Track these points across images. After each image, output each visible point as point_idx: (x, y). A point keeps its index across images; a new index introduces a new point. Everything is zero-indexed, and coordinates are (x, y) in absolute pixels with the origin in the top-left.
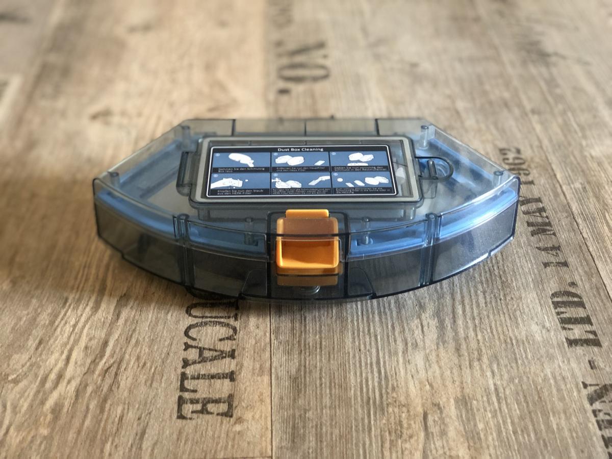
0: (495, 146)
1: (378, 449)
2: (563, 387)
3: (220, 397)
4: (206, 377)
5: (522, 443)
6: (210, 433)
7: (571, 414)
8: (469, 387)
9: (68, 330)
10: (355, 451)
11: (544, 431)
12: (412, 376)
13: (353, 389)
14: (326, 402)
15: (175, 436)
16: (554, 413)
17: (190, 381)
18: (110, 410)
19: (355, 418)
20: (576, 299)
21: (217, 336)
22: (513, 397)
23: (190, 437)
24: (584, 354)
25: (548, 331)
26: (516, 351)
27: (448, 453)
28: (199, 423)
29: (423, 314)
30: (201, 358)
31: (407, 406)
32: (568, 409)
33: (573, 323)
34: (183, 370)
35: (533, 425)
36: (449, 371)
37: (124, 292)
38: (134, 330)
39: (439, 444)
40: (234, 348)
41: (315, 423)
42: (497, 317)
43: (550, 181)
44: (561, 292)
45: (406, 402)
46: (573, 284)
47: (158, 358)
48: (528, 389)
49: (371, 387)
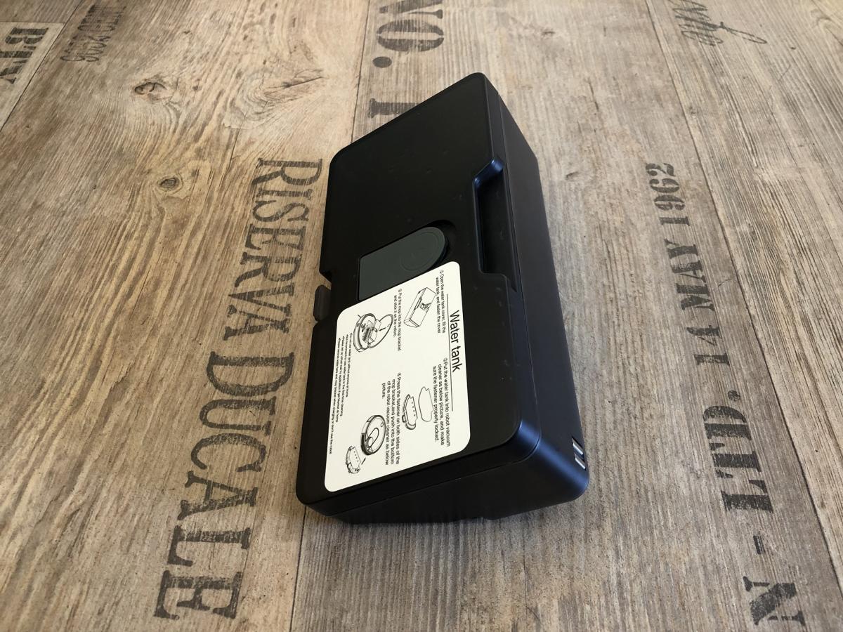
2: (716, 586)
3: (223, 577)
4: (209, 538)
8: (581, 578)
9: (32, 438)
12: (503, 554)
13: (415, 573)
14: (374, 596)
17: (185, 543)
18: (61, 594)
20: (738, 422)
21: (236, 463)
22: (643, 601)
24: (748, 524)
25: (698, 478)
26: (652, 512)
28: (185, 626)
30: (208, 502)
31: (490, 609)
33: (732, 465)
34: (178, 523)
37: (121, 376)
38: (122, 446)
40: (256, 485)
42: (629, 449)
43: (709, 219)
45: (489, 603)
46: (734, 395)
47: (147, 499)
48: (666, 585)
49: (441, 569)
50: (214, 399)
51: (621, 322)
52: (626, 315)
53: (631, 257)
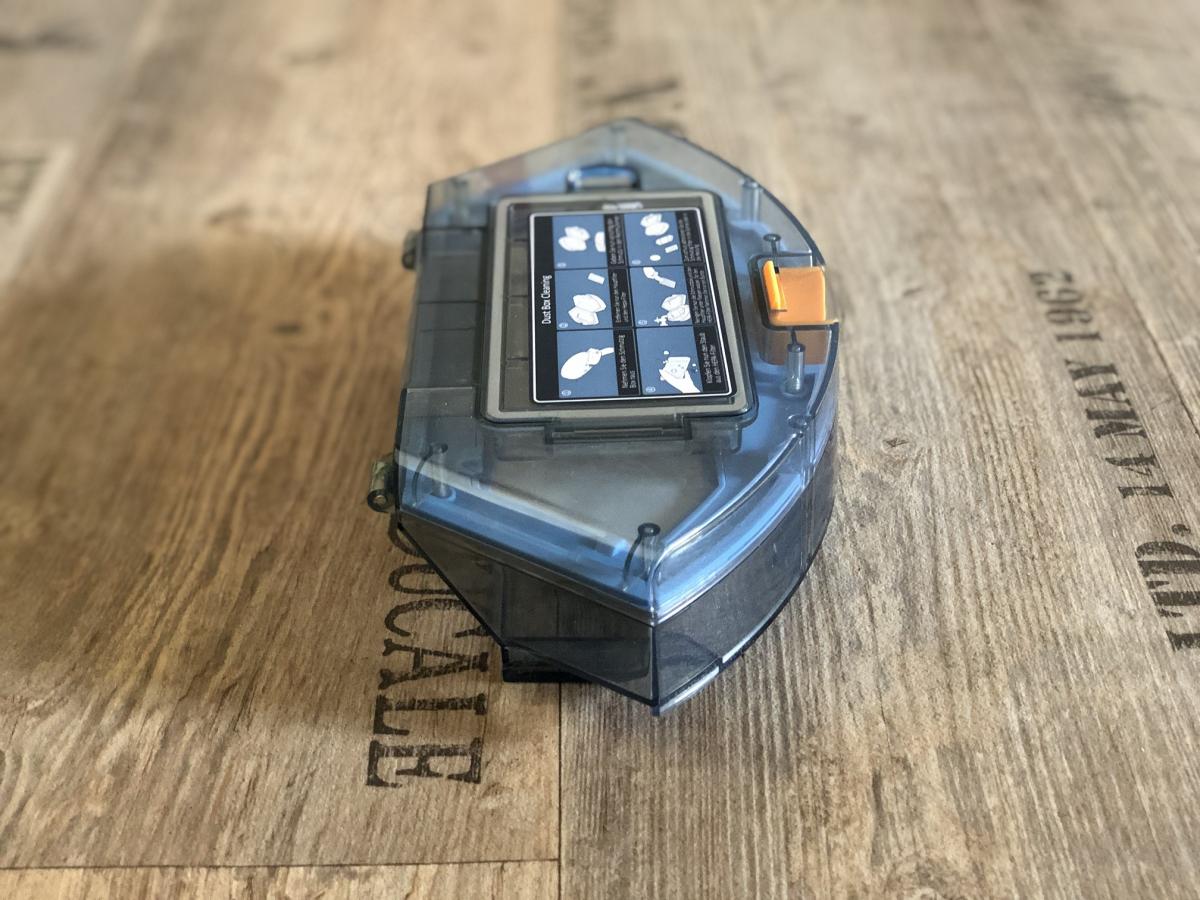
0: (1021, 268)
1: (778, 847)
2: (1163, 726)
3: (455, 744)
4: (429, 706)
5: (1079, 836)
6: (433, 813)
7: (1179, 780)
8: (967, 727)
9: (150, 614)
10: (730, 849)
11: (1124, 812)
12: (850, 706)
13: (728, 730)
14: (673, 754)
15: (362, 819)
16: (1144, 778)
17: (394, 713)
18: (231, 767)
19: (731, 786)
20: (1188, 558)
21: (451, 627)
22: (1059, 747)
23: (394, 819)
25: (1132, 618)
26: (1065, 655)
27: (923, 854)
28: (412, 792)
29: (873, 586)
30: (419, 670)
31: (839, 761)
32: (1174, 770)
33: (1181, 604)
35: (1102, 801)
36: (926, 696)
37: (265, 545)
38: (284, 617)
39: (904, 836)
40: (485, 651)
41: (648, 794)
42: (1025, 592)
43: (1133, 332)
44: (1156, 543)
45: (837, 755)
46: (1181, 528)
47: (331, 670)
48: (1090, 730)
49: (764, 724)
50: (406, 564)
51: (1003, 455)
52: (1010, 449)
53: (1012, 382)
